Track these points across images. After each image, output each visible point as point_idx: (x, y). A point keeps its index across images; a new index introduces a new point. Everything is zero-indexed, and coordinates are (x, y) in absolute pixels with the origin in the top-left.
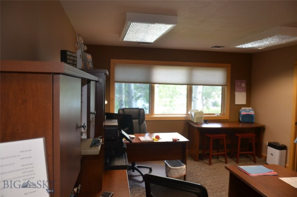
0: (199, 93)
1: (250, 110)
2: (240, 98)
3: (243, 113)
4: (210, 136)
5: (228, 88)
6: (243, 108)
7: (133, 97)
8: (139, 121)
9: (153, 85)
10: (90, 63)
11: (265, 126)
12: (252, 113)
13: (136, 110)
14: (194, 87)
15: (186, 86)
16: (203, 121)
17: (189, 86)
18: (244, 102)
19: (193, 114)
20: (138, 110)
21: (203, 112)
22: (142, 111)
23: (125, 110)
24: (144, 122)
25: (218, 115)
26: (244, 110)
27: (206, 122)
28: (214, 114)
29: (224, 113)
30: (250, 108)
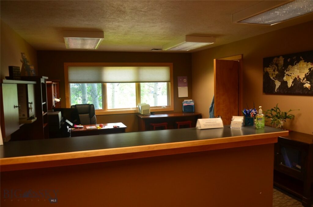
0: (159, 89)
1: (191, 102)
2: (183, 92)
3: (185, 104)
4: (153, 125)
5: (171, 83)
6: (185, 100)
7: (97, 96)
8: (90, 115)
9: (104, 84)
10: (33, 72)
11: (201, 114)
12: (192, 104)
13: (86, 106)
14: (141, 84)
15: (135, 84)
16: (150, 113)
17: (137, 83)
18: (186, 95)
19: (140, 107)
20: (88, 106)
21: (149, 106)
22: (92, 106)
23: (77, 106)
24: (94, 115)
25: (164, 107)
26: (186, 102)
27: (152, 113)
28: (161, 107)
29: (169, 106)
30: (191, 100)
